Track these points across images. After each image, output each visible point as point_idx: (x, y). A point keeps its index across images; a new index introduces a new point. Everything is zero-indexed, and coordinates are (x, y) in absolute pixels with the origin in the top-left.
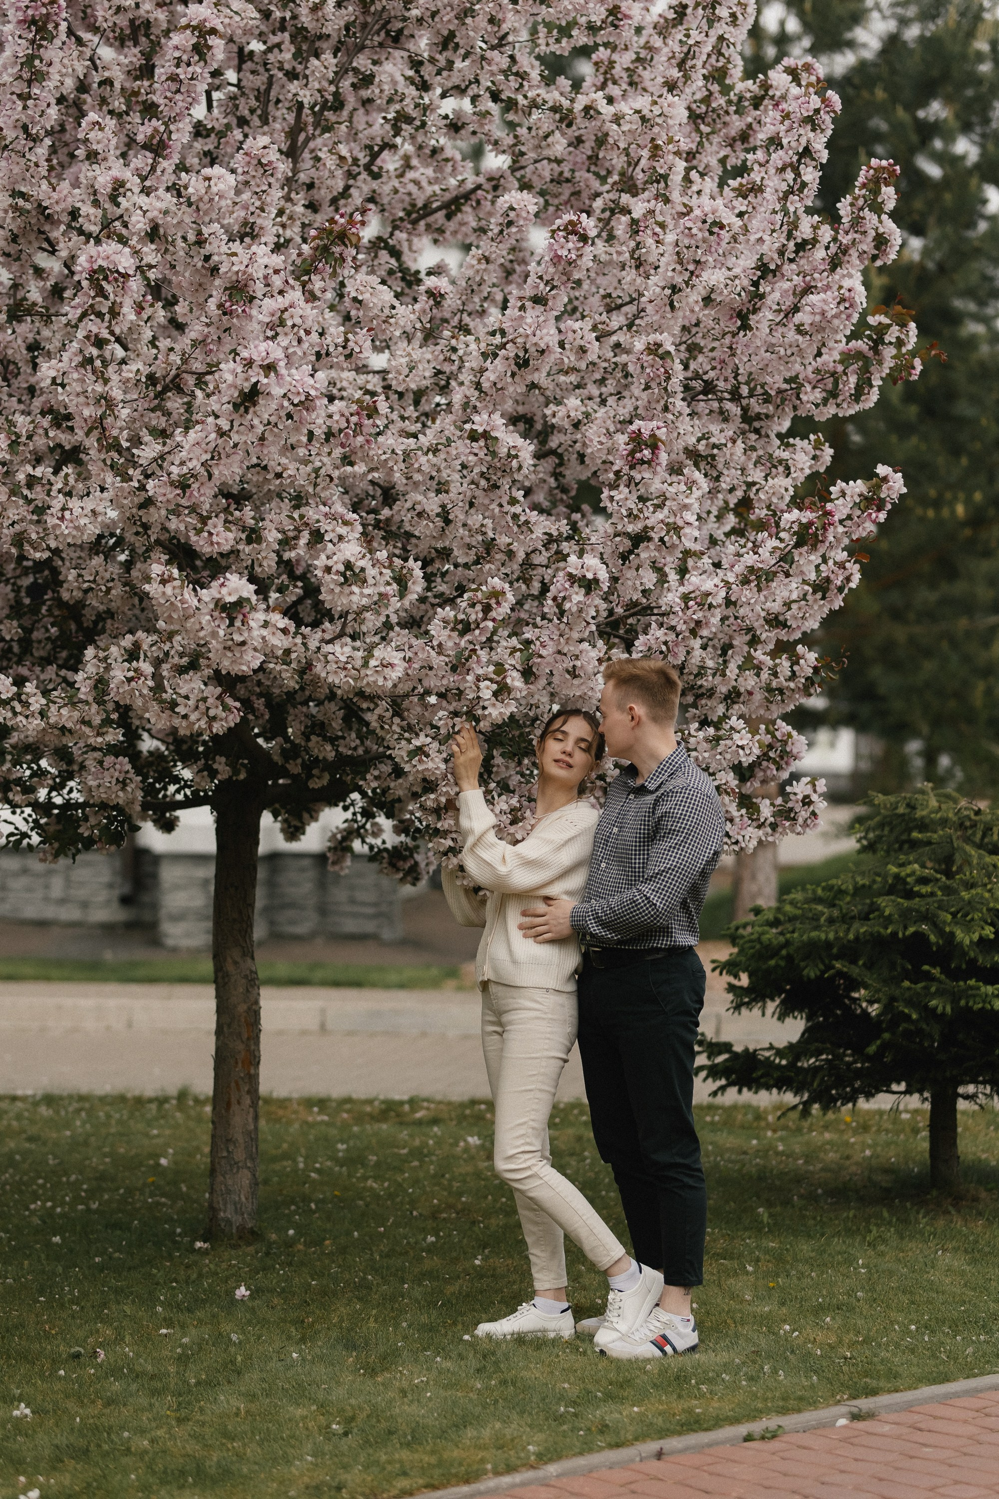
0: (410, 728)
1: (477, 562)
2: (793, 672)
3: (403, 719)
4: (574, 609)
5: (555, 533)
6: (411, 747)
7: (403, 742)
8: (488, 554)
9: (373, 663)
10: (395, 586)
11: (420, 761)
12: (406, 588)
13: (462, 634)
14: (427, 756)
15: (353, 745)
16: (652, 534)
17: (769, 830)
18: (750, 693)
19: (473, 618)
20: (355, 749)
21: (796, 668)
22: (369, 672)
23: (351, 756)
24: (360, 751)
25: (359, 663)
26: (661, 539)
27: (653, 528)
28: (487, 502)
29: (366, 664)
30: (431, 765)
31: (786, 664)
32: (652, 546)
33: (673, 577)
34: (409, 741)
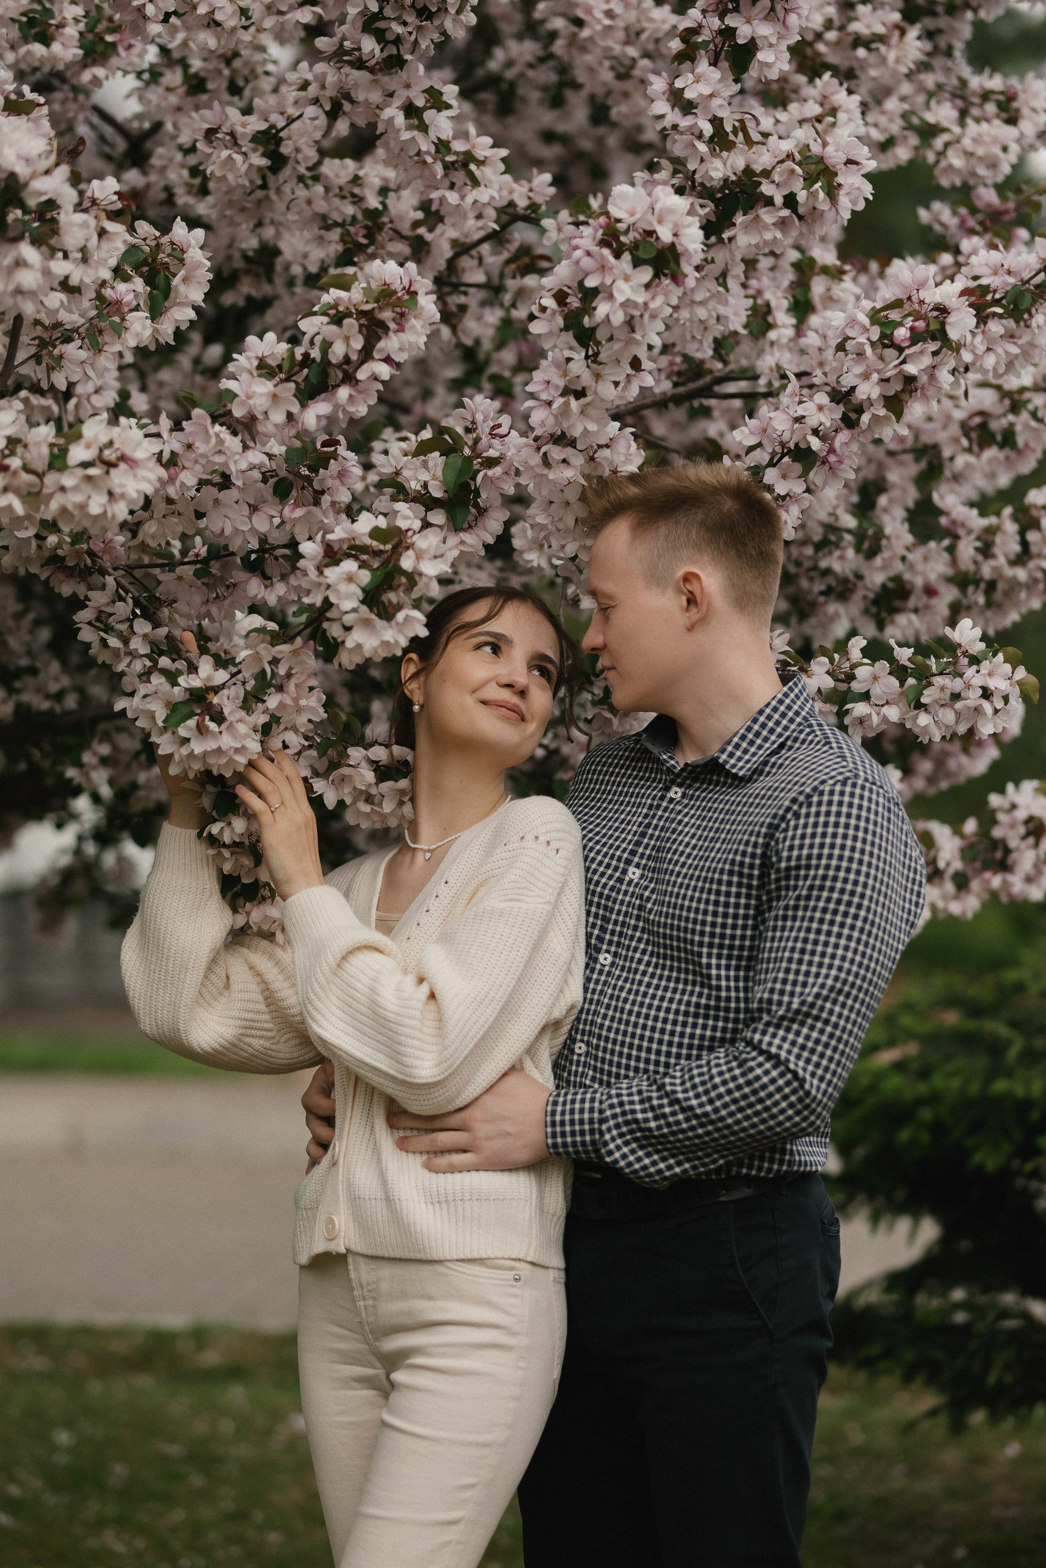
0: (173, 648)
1: (345, 259)
2: (1025, 544)
3: (156, 625)
4: (618, 318)
5: (522, 203)
6: (177, 693)
7: (157, 680)
8: (372, 241)
9: (78, 453)
10: (138, 284)
11: (201, 730)
12: (167, 291)
13: (307, 395)
14: (219, 718)
15: (54, 688)
16: (766, 189)
17: (950, 887)
18: (930, 591)
19: (338, 351)
20: (59, 696)
21: (1032, 536)
22: (68, 480)
23: (50, 713)
24: (71, 702)
25: (39, 454)
26: (790, 201)
27: (766, 173)
28: (375, 97)
29: (58, 461)
30: (227, 741)
31: (1011, 527)
32: (767, 216)
33: (783, 319)
34: (172, 677)
